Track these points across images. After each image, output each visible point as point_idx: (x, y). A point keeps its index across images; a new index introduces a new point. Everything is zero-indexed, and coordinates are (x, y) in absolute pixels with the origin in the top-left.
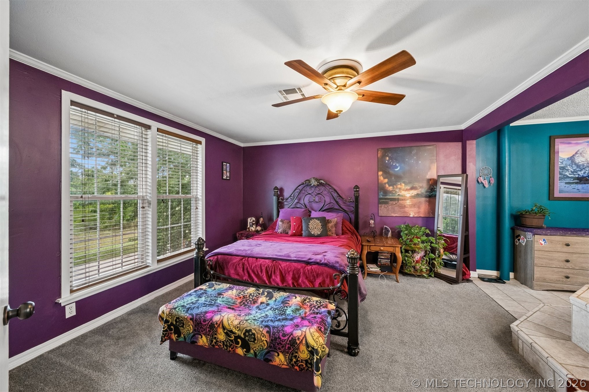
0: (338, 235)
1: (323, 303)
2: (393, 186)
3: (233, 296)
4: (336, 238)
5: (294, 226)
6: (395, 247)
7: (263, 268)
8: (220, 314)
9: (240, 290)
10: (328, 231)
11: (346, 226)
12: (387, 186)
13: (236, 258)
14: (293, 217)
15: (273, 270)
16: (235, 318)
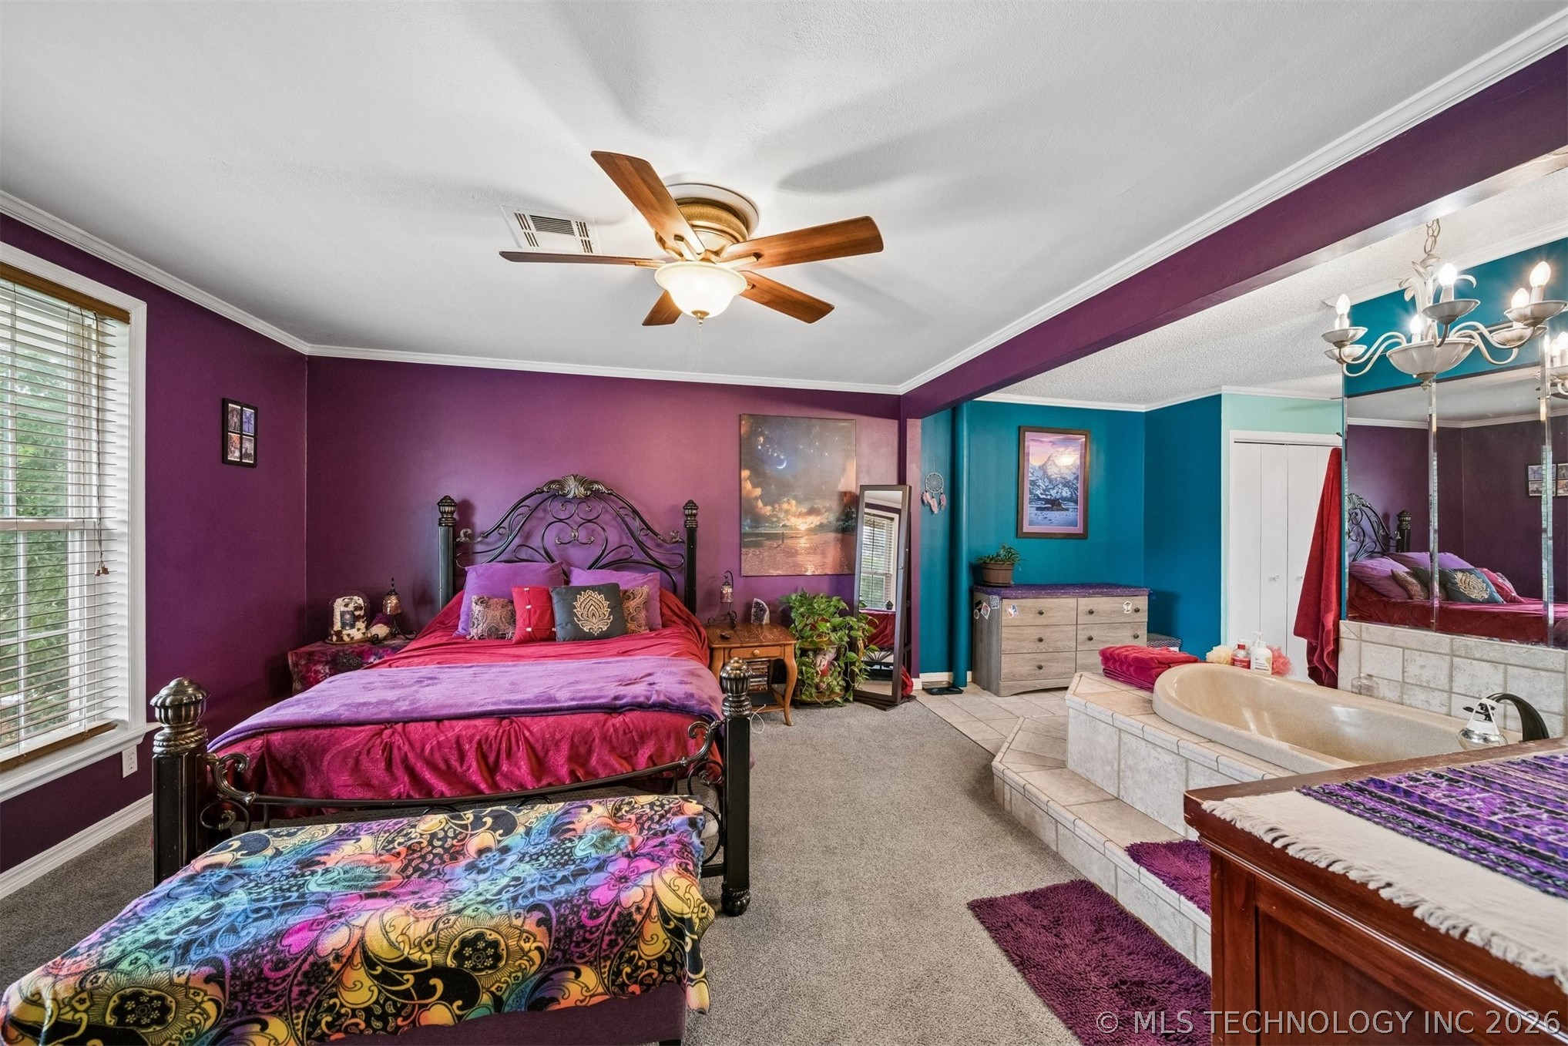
0: (655, 630)
1: (671, 805)
2: (773, 506)
3: (367, 857)
4: (652, 638)
5: (526, 615)
6: (785, 645)
7: (467, 747)
8: (347, 924)
9: (388, 831)
10: (627, 621)
11: (670, 604)
12: (760, 504)
13: (355, 733)
14: (521, 587)
15: (504, 745)
16: (412, 919)
